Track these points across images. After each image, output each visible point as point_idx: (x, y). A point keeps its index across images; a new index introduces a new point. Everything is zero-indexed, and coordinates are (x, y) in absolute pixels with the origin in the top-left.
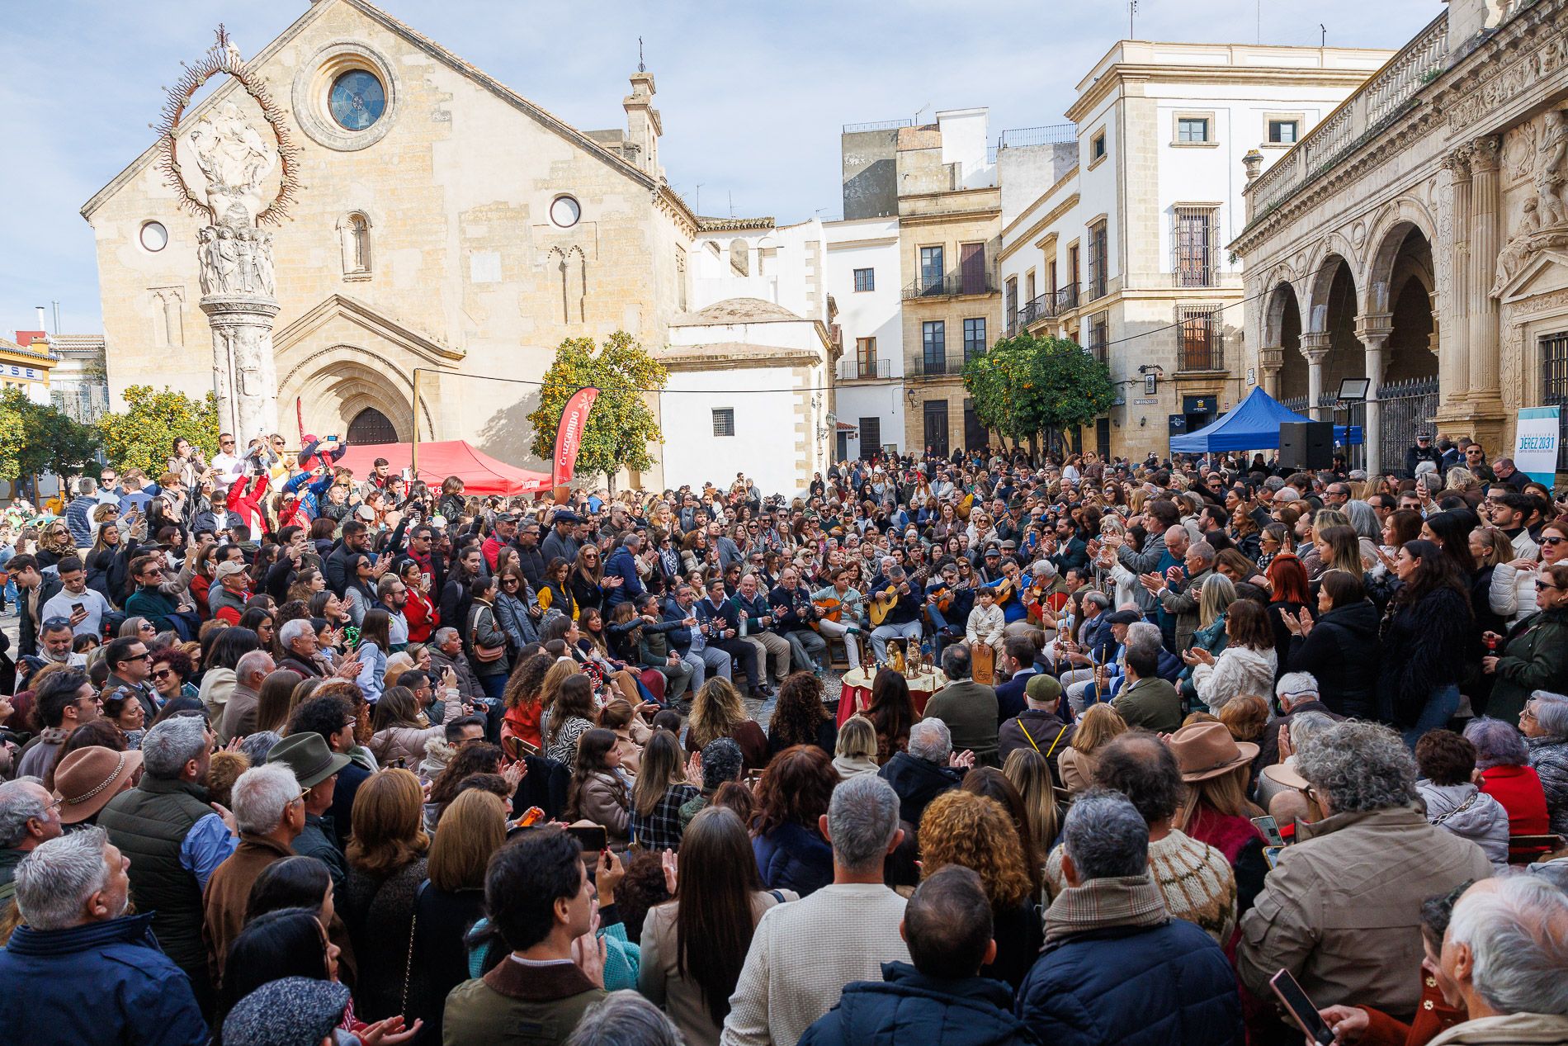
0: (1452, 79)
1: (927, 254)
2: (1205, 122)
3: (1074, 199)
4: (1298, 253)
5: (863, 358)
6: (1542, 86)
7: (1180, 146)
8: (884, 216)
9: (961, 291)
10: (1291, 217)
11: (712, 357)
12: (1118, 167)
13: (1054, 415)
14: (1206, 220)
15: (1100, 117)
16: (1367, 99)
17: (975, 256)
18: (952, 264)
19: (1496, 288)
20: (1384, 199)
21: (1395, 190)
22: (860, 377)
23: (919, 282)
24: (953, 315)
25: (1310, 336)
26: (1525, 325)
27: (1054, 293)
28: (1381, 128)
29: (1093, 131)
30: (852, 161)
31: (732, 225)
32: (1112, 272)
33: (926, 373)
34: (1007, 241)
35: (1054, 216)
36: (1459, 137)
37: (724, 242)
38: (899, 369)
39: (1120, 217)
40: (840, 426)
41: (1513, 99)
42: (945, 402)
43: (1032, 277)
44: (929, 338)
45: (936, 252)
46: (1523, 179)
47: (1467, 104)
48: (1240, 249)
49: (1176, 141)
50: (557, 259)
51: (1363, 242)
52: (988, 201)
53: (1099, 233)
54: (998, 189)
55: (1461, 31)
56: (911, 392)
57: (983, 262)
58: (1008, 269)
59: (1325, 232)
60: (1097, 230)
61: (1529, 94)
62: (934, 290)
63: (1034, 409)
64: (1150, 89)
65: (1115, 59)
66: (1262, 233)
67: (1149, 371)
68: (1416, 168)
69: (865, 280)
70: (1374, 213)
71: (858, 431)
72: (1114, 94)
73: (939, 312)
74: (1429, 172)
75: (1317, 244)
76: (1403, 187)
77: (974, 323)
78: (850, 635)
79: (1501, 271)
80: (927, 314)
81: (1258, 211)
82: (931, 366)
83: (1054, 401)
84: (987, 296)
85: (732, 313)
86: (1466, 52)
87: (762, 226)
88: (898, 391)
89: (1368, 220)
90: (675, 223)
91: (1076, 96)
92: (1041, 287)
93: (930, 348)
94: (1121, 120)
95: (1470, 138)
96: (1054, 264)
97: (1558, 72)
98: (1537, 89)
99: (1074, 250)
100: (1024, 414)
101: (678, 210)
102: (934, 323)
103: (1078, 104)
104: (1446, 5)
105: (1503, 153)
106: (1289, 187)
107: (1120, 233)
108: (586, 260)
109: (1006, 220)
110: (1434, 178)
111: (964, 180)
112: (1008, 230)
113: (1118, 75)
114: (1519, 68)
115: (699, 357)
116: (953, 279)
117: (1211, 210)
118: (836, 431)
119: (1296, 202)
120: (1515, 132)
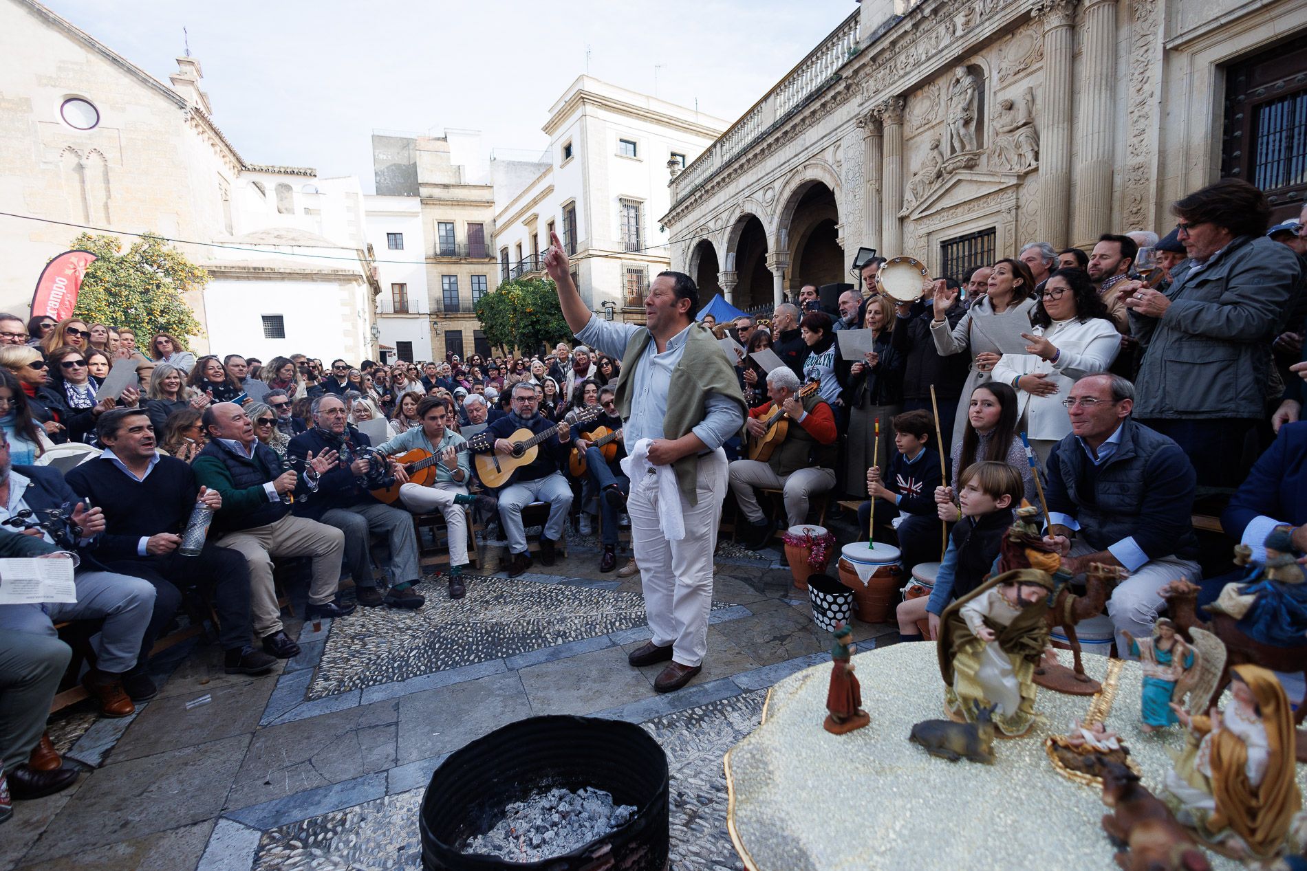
0: (872, 53)
1: (443, 227)
2: (634, 144)
3: (550, 190)
4: (716, 218)
5: (397, 298)
6: (960, 42)
7: (621, 157)
8: (409, 196)
9: (468, 255)
10: (710, 193)
11: (259, 269)
12: (583, 164)
13: (547, 332)
14: (637, 209)
15: (568, 131)
16: (775, 99)
17: (476, 232)
18: (461, 236)
19: (904, 209)
20: (792, 166)
21: (802, 157)
22: (395, 312)
23: (438, 246)
24: (464, 272)
25: (726, 273)
26: (929, 234)
27: (536, 255)
28: (789, 116)
29: (563, 142)
30: (381, 156)
31: (277, 170)
32: (581, 236)
33: (445, 311)
34: (499, 224)
35: (535, 202)
36: (872, 101)
37: (269, 182)
38: (426, 307)
39: (585, 199)
40: (381, 347)
41: (929, 59)
42: (460, 332)
43: (520, 246)
44: (446, 287)
45: (449, 225)
46: (927, 126)
47: (879, 75)
48: (667, 222)
49: (619, 154)
50: (72, 160)
51: (773, 200)
52: (484, 195)
53: (570, 213)
54: (491, 187)
55: (871, 21)
56: (435, 323)
57: (483, 237)
58: (500, 243)
59: (740, 198)
60: (567, 209)
61: (944, 53)
62: (448, 253)
63: (533, 328)
64: (602, 113)
65: (579, 86)
66: (687, 207)
67: (607, 305)
68: (822, 138)
69: (395, 240)
70: (783, 178)
71: (395, 351)
72: (579, 113)
73: (453, 269)
74: (834, 139)
75: (732, 209)
76: (810, 155)
77: (478, 278)
78: (457, 507)
79: (908, 195)
80: (445, 269)
81: (680, 196)
82: (448, 308)
83: (547, 322)
84: (487, 260)
85: (278, 237)
86: (882, 31)
87: (305, 174)
88: (425, 323)
89: (778, 185)
90: (216, 153)
91: (548, 117)
92: (527, 251)
93: (447, 294)
94: (583, 131)
95: (884, 99)
96: (535, 236)
97: (978, 26)
98: (955, 45)
99: (551, 225)
100: (526, 331)
101: (217, 140)
102: (450, 276)
103: (552, 121)
104: (858, 4)
105: (908, 110)
106: (707, 174)
107: (586, 210)
108: (110, 164)
109: (497, 209)
110: (838, 143)
111: (468, 178)
112: (500, 215)
113: (582, 98)
114: (934, 35)
115: (244, 268)
116: (462, 246)
117: (641, 203)
118: (379, 350)
119: (718, 179)
120: (919, 92)
